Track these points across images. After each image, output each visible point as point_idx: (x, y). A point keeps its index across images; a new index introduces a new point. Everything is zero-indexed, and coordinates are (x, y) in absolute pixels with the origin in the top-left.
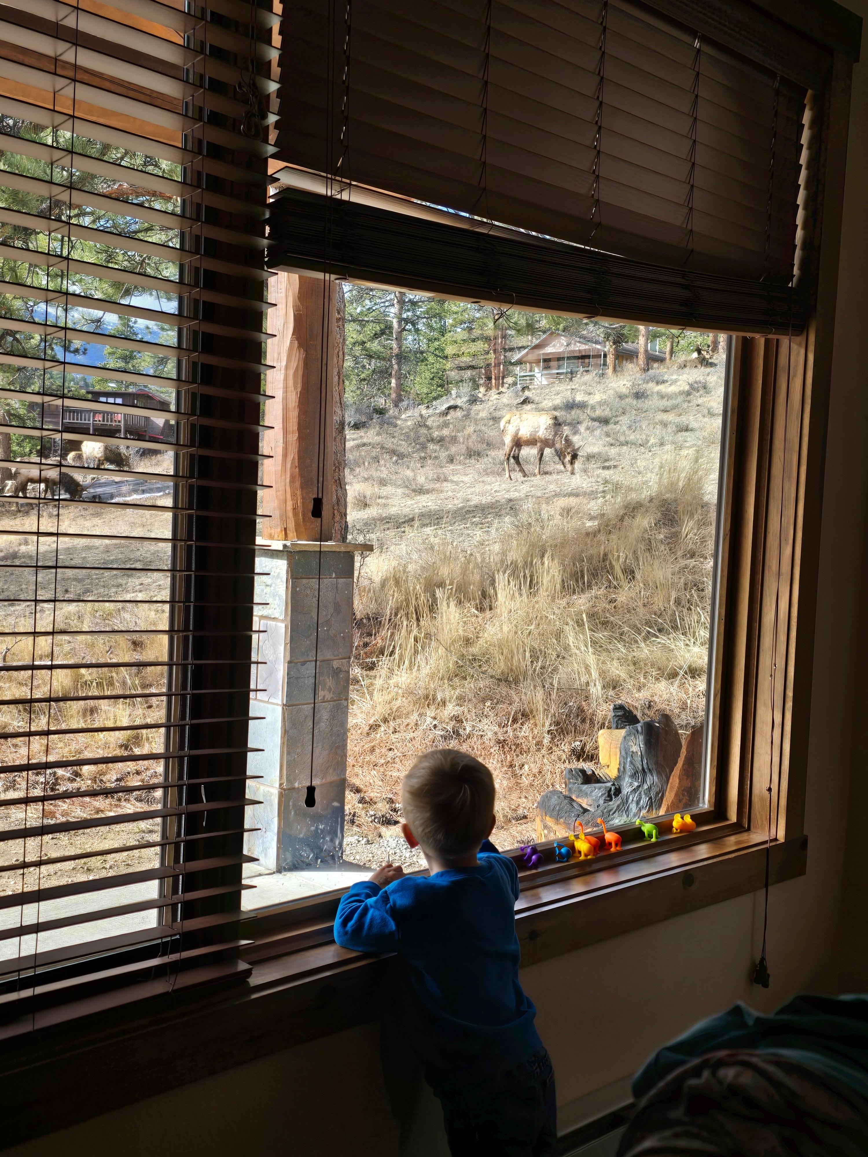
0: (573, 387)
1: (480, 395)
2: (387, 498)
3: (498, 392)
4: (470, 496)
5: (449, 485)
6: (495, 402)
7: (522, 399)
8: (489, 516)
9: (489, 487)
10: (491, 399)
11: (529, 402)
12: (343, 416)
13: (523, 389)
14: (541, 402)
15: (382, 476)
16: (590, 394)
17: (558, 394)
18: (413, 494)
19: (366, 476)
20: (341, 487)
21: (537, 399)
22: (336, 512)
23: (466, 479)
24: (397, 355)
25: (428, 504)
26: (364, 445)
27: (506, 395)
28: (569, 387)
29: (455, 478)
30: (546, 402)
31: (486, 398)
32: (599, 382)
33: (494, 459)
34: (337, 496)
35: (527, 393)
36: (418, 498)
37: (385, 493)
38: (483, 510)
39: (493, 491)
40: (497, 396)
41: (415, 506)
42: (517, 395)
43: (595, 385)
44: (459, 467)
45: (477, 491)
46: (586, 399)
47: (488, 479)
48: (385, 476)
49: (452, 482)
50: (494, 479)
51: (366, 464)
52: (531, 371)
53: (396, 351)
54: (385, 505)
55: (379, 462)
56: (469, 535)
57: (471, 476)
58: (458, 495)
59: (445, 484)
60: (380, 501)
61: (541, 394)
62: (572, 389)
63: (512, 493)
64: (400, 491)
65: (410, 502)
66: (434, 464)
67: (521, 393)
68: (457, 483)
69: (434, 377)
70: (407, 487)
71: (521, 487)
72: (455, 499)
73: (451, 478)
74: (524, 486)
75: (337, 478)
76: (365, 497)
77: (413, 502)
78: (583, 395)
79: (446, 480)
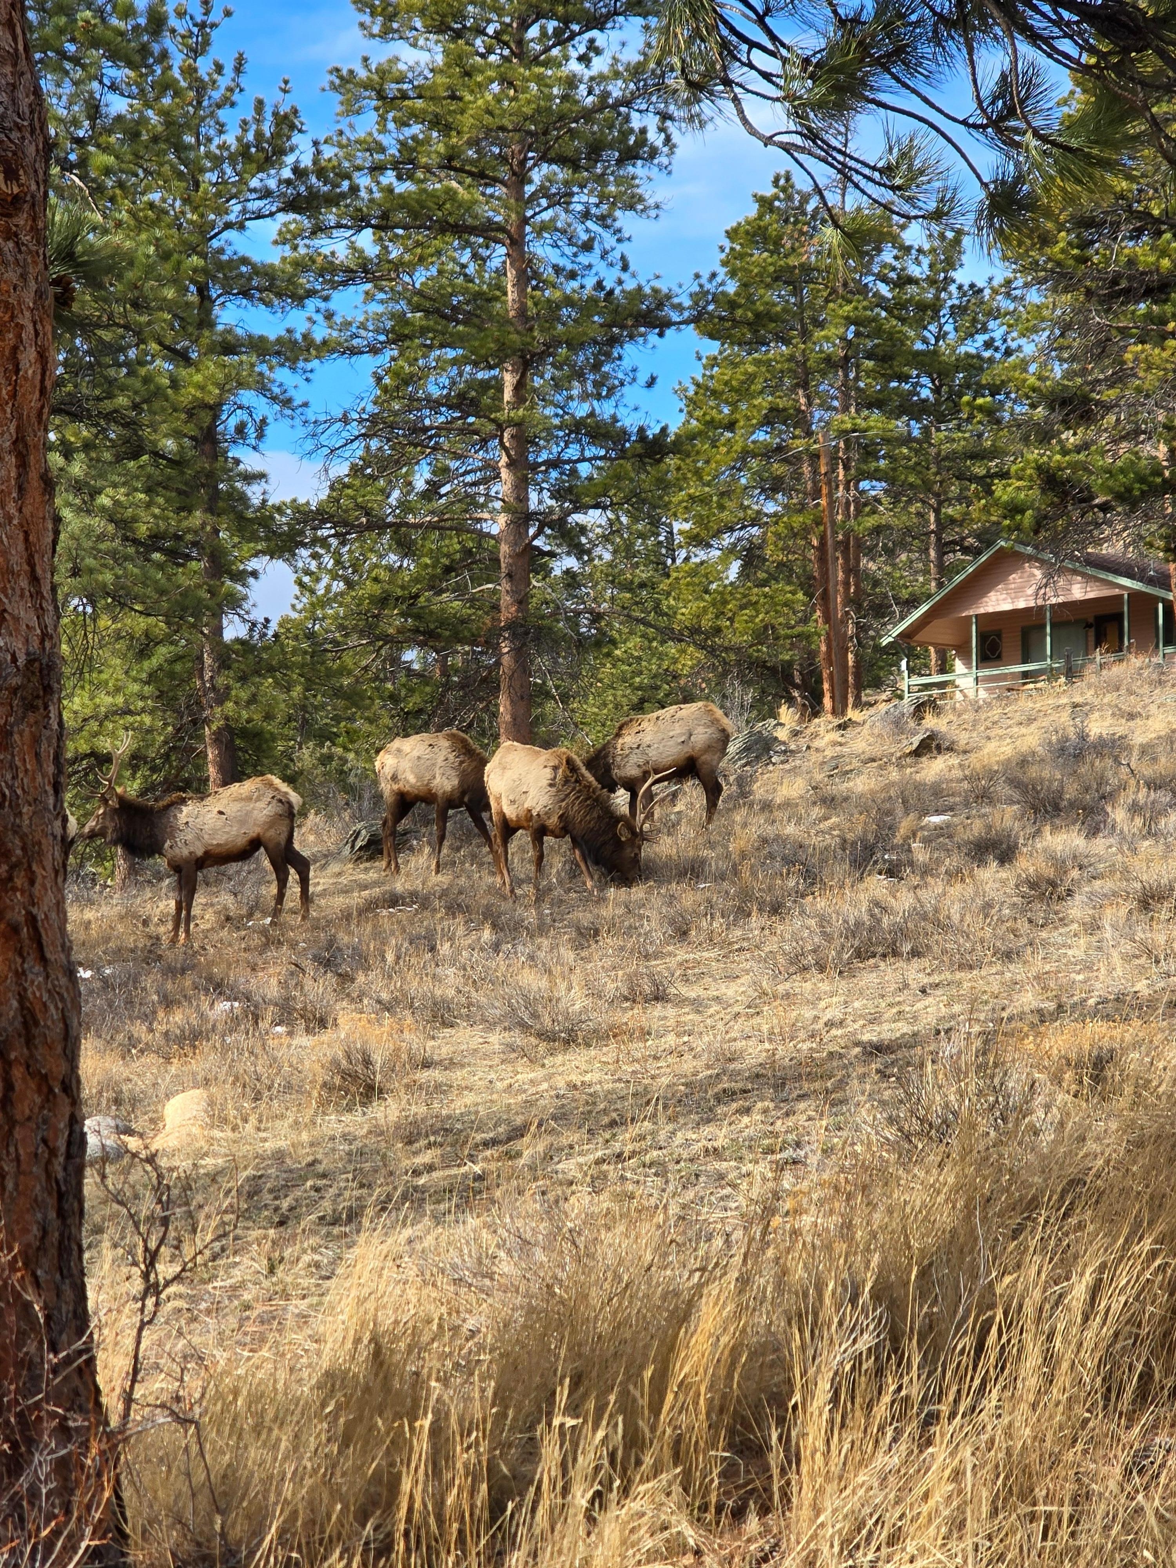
0: (1078, 699)
1: (782, 734)
2: (451, 1064)
3: (837, 721)
4: (739, 1044)
5: (671, 1011)
6: (829, 753)
7: (916, 741)
8: (802, 1105)
9: (808, 1013)
10: (817, 743)
11: (939, 748)
12: (45, 636)
13: (919, 710)
14: (980, 748)
15: (438, 993)
16: (1131, 716)
17: (1030, 720)
18: (543, 1047)
19: (385, 996)
20: (43, 960)
21: (963, 738)
22: (17, 1073)
23: (729, 991)
24: (512, 626)
25: (587, 1078)
26: (394, 900)
27: (865, 731)
28: (1064, 700)
29: (691, 992)
30: (991, 746)
31: (803, 742)
32: (1160, 682)
33: (823, 920)
34: (22, 998)
35: (930, 722)
36: (560, 1059)
37: (444, 1050)
38: (780, 1084)
39: (820, 1025)
40: (835, 736)
41: (545, 1086)
42: (898, 725)
43: (1146, 689)
44: (706, 954)
45: (765, 1028)
46: (1121, 728)
47: (804, 986)
48: (451, 993)
49: (681, 1001)
50: (825, 987)
51: (390, 957)
52: (943, 670)
53: (508, 611)
54: (439, 1088)
55: (433, 949)
56: (721, 1177)
57: (746, 979)
58: (700, 1044)
59: (658, 1010)
60: (423, 1076)
61: (975, 723)
62: (1075, 706)
63: (886, 1026)
64: (496, 1039)
65: (525, 1075)
66: (622, 948)
67: (912, 724)
68: (697, 1005)
69: (642, 701)
70: (524, 1027)
71: (919, 1005)
72: (687, 1056)
73: (680, 989)
74: (930, 1000)
75: (18, 915)
76: (367, 1062)
77: (539, 1073)
78: (1109, 721)
79: (659, 997)
